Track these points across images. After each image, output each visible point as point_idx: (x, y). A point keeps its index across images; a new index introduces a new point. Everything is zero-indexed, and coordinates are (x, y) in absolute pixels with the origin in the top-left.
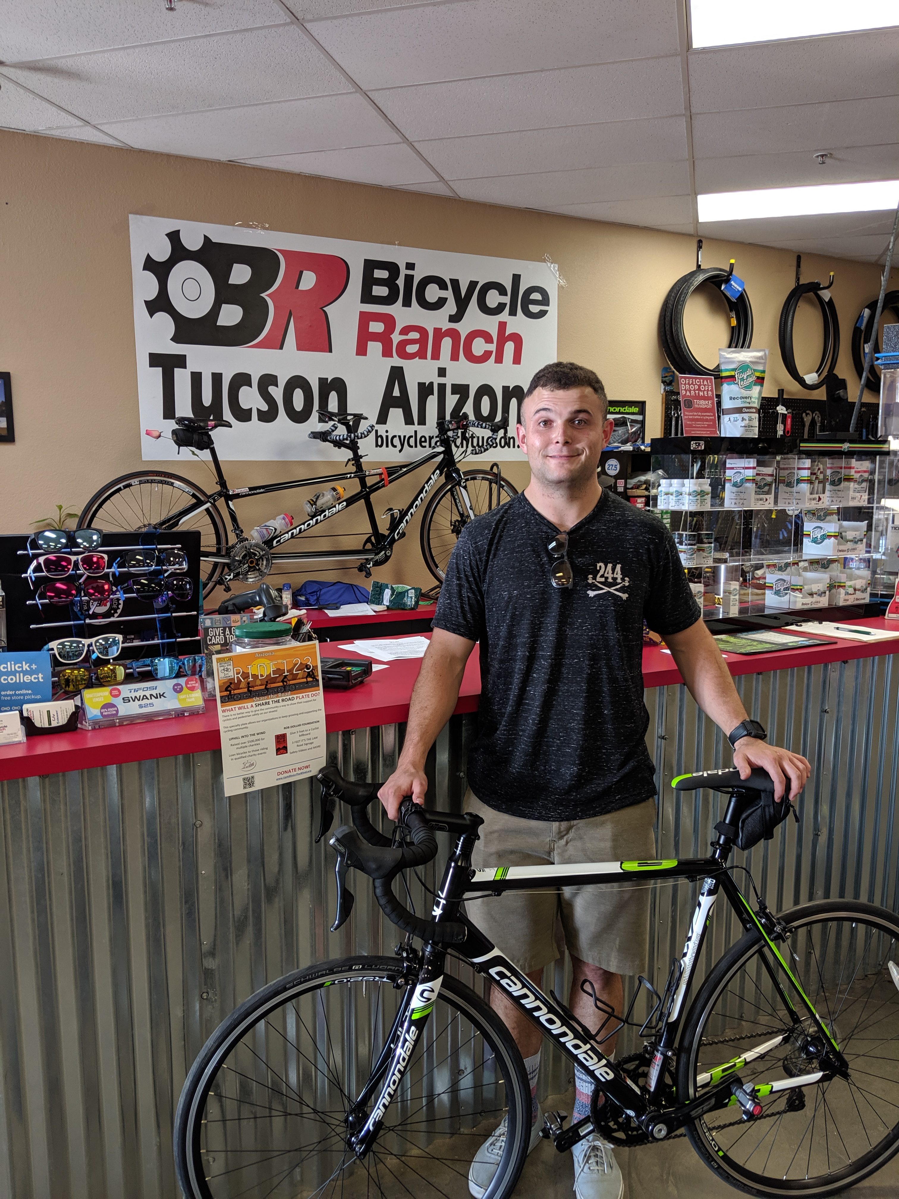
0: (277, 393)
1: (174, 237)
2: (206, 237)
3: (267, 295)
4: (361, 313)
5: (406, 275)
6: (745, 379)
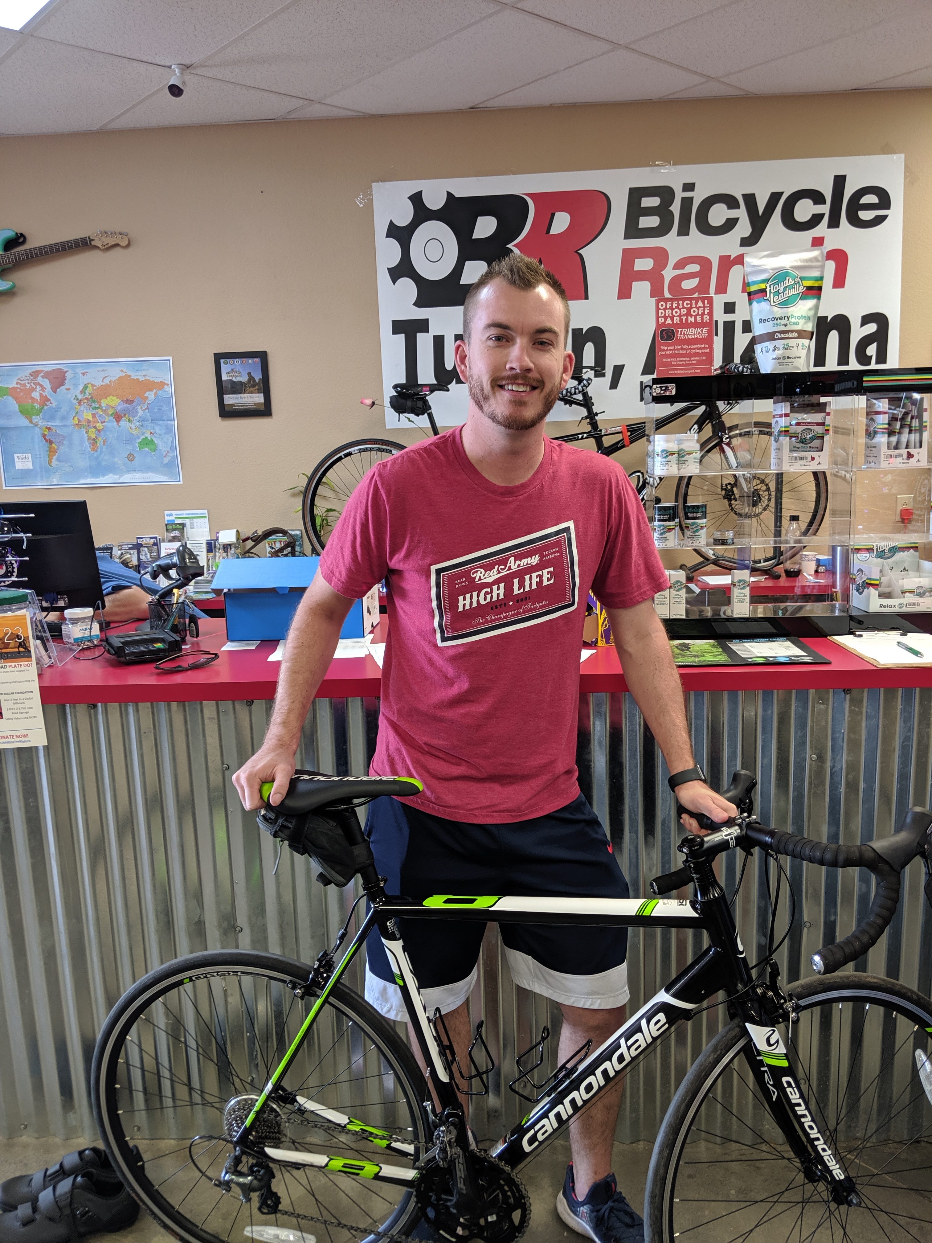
1: (417, 199)
2: (448, 193)
3: (514, 246)
4: (625, 251)
5: (683, 199)
6: (783, 292)
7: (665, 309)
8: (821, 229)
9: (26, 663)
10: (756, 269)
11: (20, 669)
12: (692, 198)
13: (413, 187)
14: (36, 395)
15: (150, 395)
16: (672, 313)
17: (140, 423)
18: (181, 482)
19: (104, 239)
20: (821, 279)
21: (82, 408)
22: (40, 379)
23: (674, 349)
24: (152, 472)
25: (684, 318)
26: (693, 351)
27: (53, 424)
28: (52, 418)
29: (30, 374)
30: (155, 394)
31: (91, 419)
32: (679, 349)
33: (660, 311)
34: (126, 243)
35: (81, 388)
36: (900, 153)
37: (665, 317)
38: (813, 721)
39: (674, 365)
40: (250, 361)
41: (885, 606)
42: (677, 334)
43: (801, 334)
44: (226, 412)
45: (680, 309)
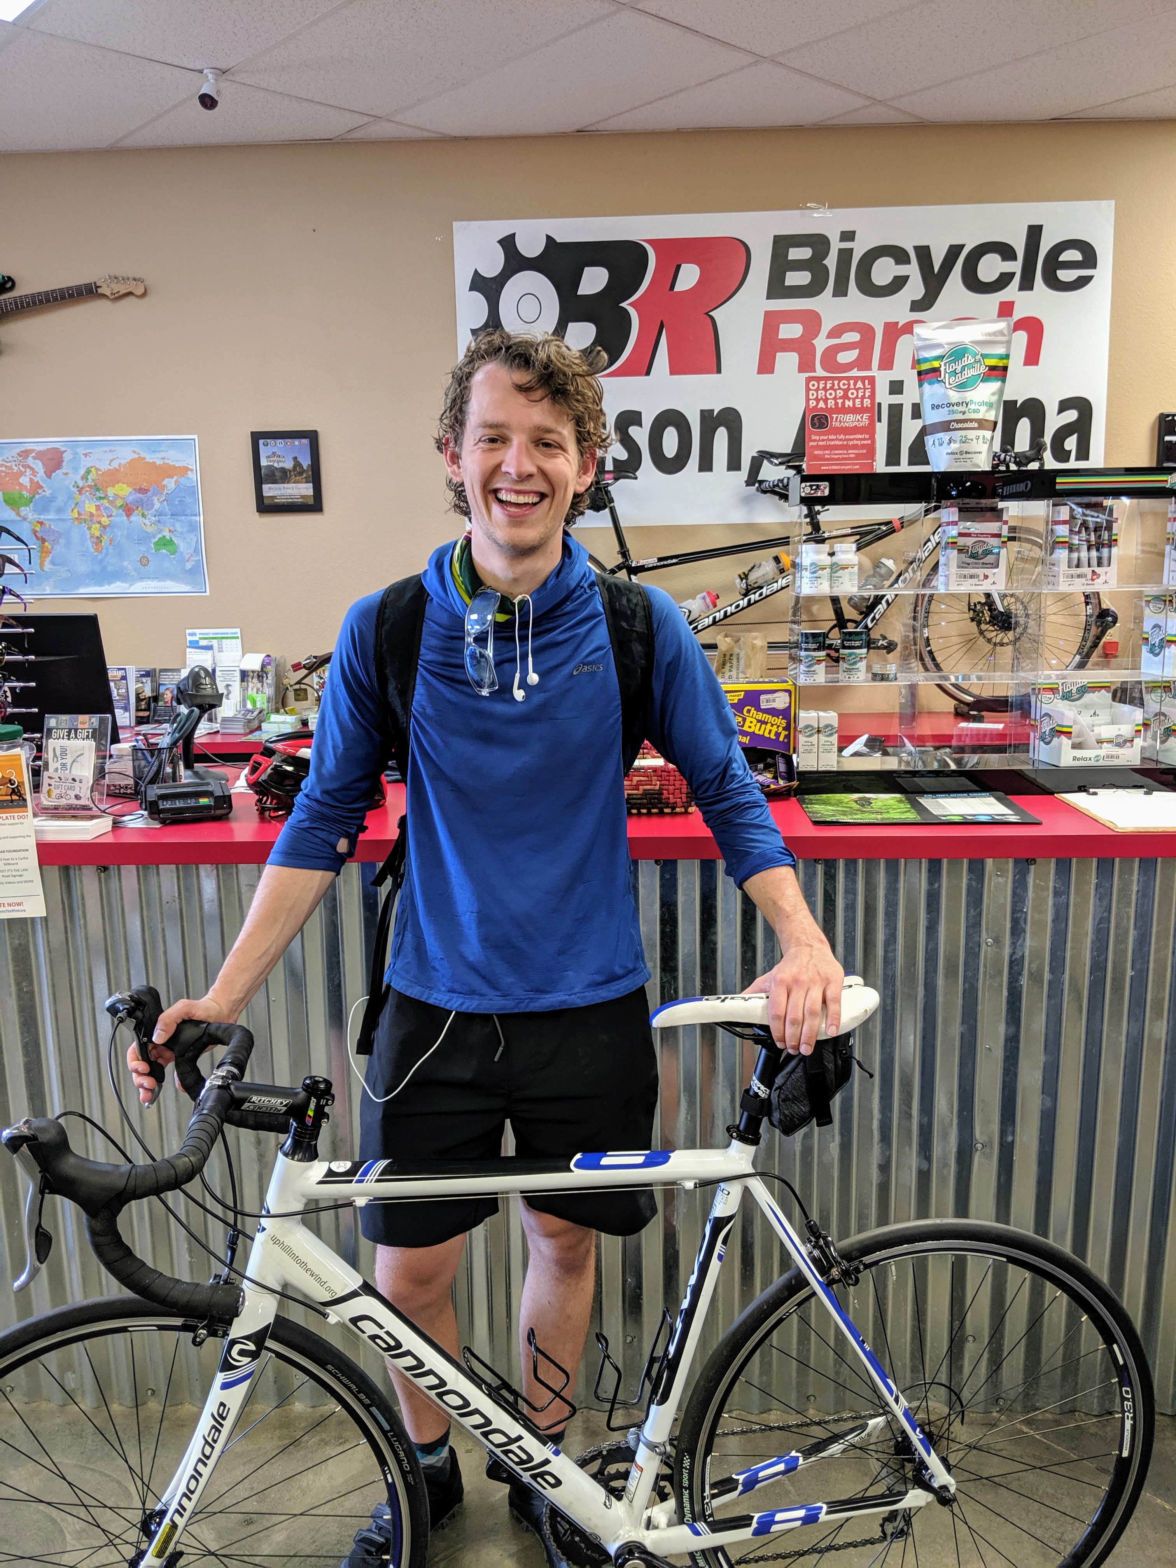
0: (640, 435)
1: (508, 243)
2: (548, 237)
3: (629, 304)
4: (768, 314)
5: (840, 250)
6: (961, 372)
7: (817, 390)
8: (1011, 292)
9: (21, 814)
10: (927, 343)
11: (13, 821)
12: (852, 249)
13: (504, 228)
14: (25, 480)
15: (170, 484)
16: (825, 395)
17: (157, 518)
18: (208, 593)
19: (113, 285)
20: (1007, 357)
21: (83, 498)
22: (30, 461)
23: (828, 440)
24: (171, 580)
25: (840, 401)
26: (851, 443)
27: (46, 517)
28: (45, 509)
29: (18, 454)
30: (176, 482)
31: (94, 511)
32: (835, 440)
33: (811, 392)
34: (141, 291)
35: (82, 472)
36: (1110, 199)
37: (817, 400)
38: (989, 897)
39: (828, 460)
40: (297, 442)
41: (1078, 759)
42: (832, 421)
43: (982, 424)
44: (266, 507)
45: (835, 391)
